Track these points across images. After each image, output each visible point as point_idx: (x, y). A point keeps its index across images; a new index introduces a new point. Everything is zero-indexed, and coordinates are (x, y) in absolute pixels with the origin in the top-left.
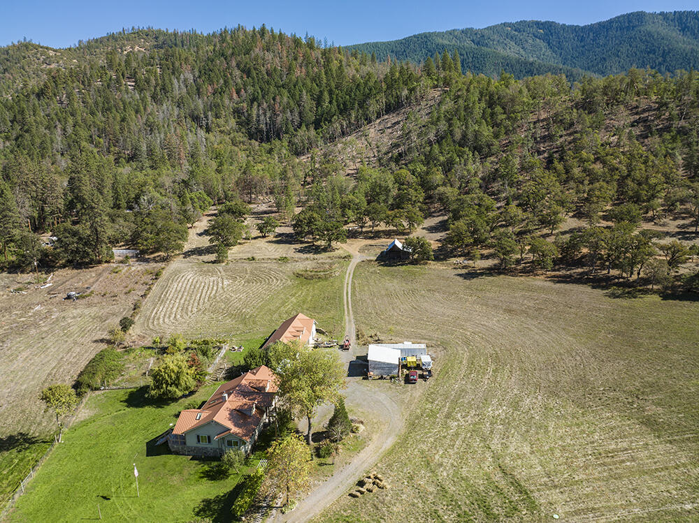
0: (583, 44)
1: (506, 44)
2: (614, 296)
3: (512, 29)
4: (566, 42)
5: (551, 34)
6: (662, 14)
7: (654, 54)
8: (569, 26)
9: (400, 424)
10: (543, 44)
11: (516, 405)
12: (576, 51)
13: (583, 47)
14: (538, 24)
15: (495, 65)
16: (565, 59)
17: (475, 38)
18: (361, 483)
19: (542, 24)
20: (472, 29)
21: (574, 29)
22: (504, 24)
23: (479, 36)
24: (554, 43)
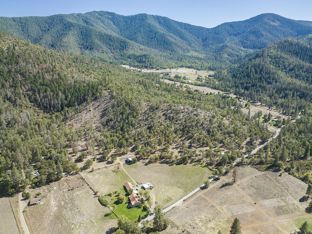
0: (127, 24)
1: (97, 22)
2: (170, 166)
3: (98, 15)
4: (121, 22)
5: (114, 18)
6: (152, 15)
7: (152, 33)
8: (121, 16)
9: (154, 195)
10: (112, 23)
11: (165, 189)
12: (125, 27)
13: (127, 25)
14: (108, 13)
15: (96, 35)
16: (121, 30)
17: (83, 18)
18: (156, 203)
19: (110, 13)
20: (81, 13)
21: (123, 17)
22: (95, 12)
23: (85, 18)
24: (116, 22)
